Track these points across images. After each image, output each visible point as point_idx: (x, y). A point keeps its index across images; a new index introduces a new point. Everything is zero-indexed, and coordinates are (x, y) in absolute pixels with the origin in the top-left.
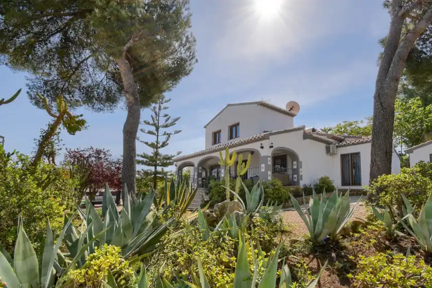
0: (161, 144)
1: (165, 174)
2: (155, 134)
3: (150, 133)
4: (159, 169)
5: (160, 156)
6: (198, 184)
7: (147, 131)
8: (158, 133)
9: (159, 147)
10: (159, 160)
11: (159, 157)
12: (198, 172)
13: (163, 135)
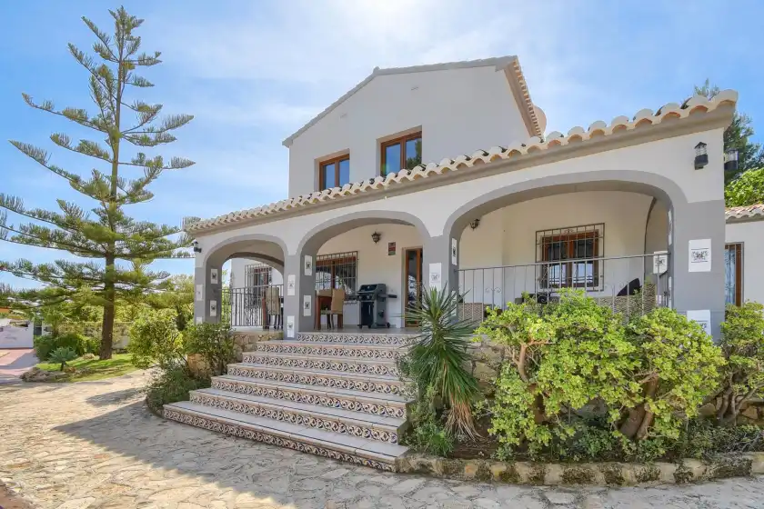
0: (128, 188)
1: (144, 282)
2: (106, 157)
3: (87, 149)
4: (123, 265)
5: (125, 223)
6: (301, 317)
7: (74, 144)
8: (116, 155)
9: (122, 200)
10: (123, 237)
11: (120, 229)
12: (302, 271)
13: (135, 163)
